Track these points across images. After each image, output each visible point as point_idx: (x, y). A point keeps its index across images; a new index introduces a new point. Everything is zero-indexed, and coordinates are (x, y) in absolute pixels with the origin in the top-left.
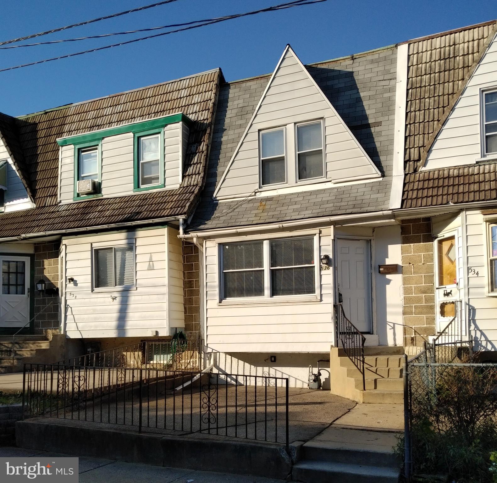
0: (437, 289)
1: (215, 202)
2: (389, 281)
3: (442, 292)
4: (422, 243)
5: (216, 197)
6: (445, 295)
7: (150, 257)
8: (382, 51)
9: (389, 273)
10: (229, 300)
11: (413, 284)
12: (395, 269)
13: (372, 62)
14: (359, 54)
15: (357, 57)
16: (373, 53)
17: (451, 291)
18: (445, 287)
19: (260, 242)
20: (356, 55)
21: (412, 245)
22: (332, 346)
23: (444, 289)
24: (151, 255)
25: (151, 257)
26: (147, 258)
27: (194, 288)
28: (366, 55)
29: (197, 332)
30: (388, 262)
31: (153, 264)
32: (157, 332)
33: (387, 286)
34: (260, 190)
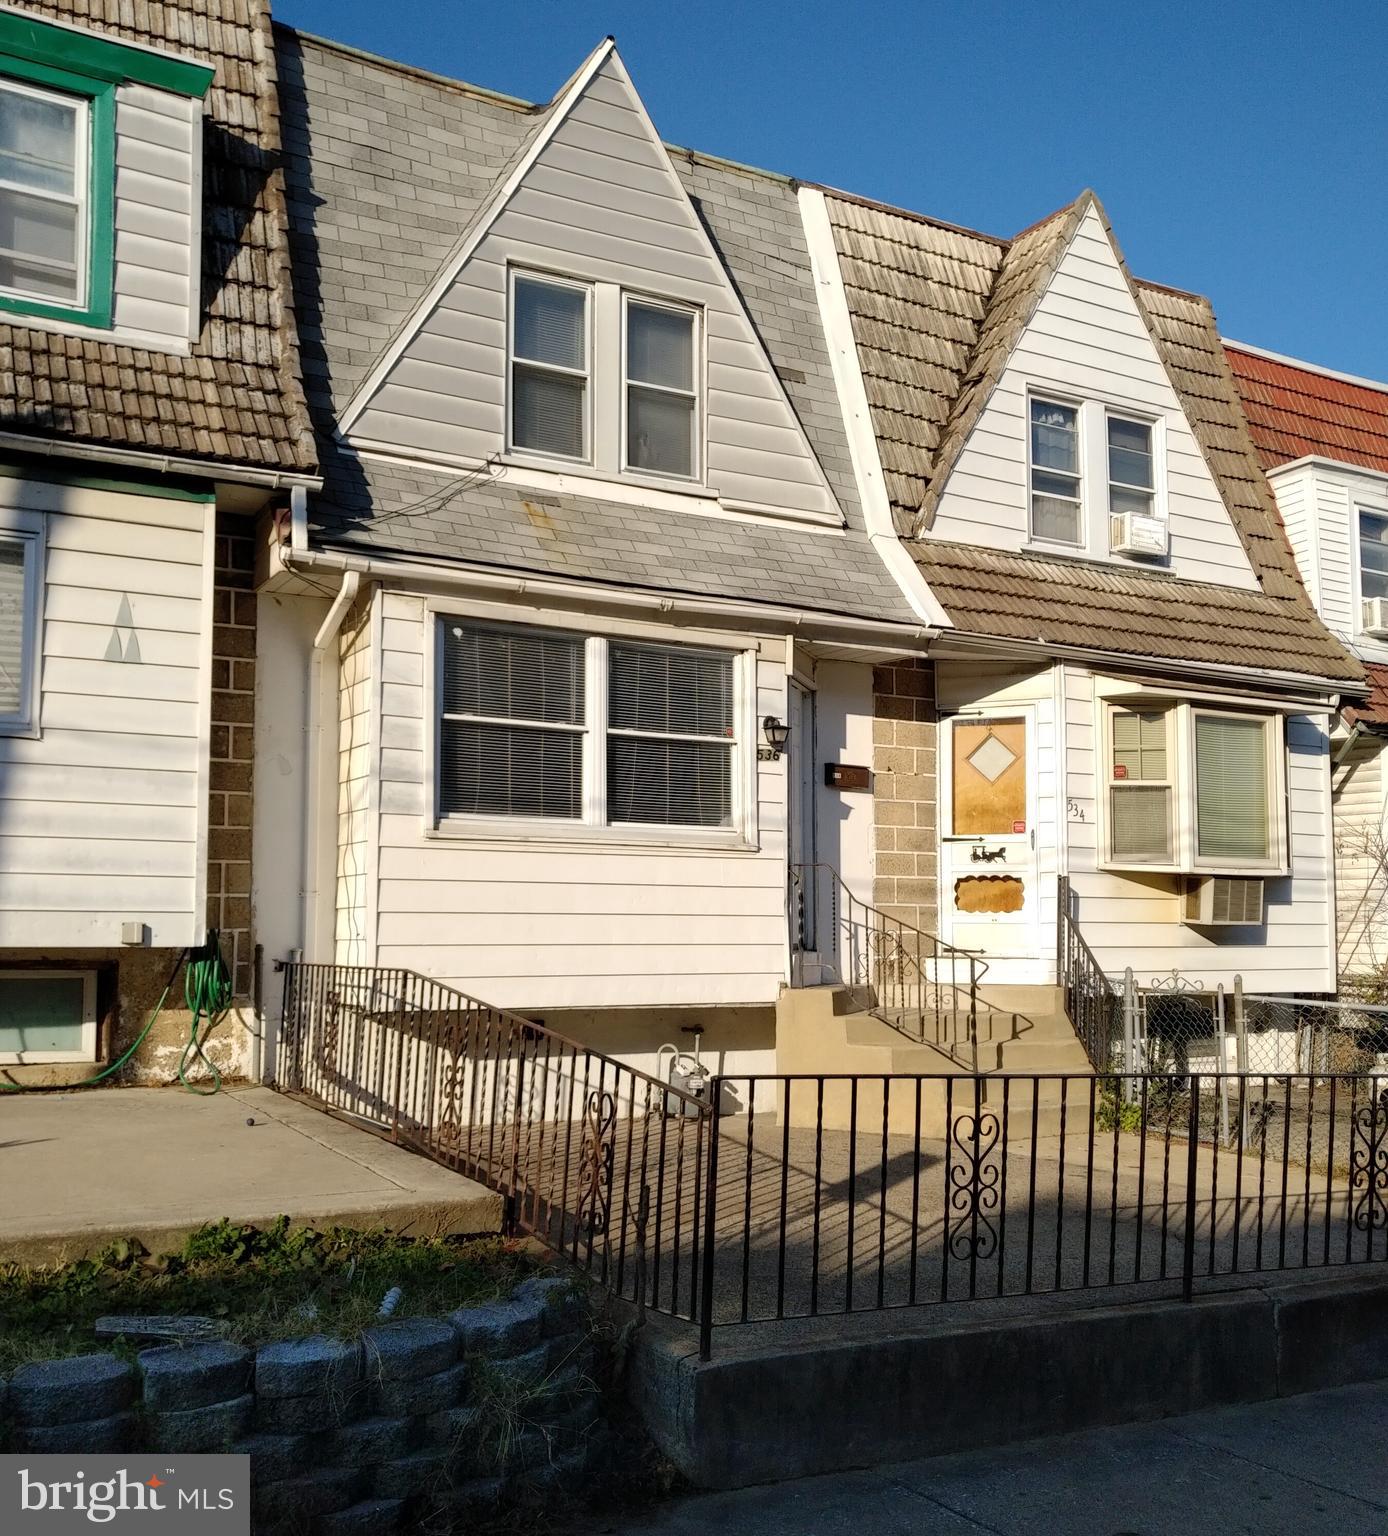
0: (945, 840)
1: (341, 451)
2: (846, 811)
3: (966, 849)
4: (915, 722)
5: (347, 436)
6: (975, 857)
7: (122, 606)
8: (759, 178)
9: (848, 788)
10: (457, 821)
11: (894, 824)
12: (859, 778)
13: (741, 195)
14: (707, 156)
15: (702, 162)
16: (738, 172)
17: (1003, 850)
18: (981, 839)
19: (575, 640)
20: (700, 154)
21: (895, 721)
22: (784, 986)
23: (978, 843)
24: (125, 600)
25: (125, 610)
26: (108, 609)
27: (230, 760)
28: (721, 167)
29: (236, 932)
30: (846, 758)
31: (134, 641)
32: (146, 931)
33: (842, 821)
34: (505, 459)
